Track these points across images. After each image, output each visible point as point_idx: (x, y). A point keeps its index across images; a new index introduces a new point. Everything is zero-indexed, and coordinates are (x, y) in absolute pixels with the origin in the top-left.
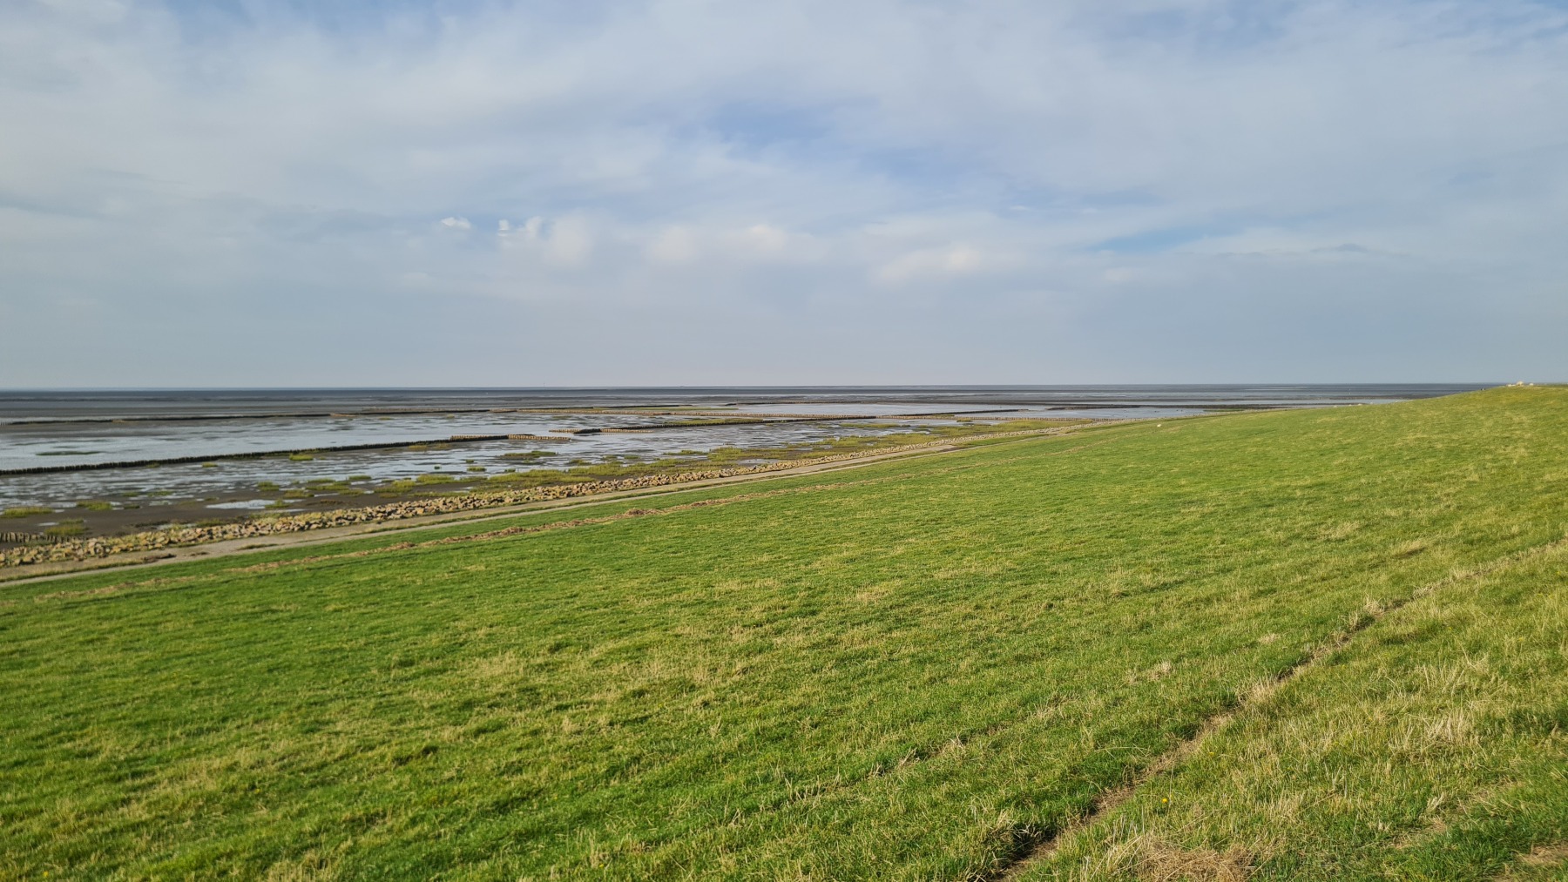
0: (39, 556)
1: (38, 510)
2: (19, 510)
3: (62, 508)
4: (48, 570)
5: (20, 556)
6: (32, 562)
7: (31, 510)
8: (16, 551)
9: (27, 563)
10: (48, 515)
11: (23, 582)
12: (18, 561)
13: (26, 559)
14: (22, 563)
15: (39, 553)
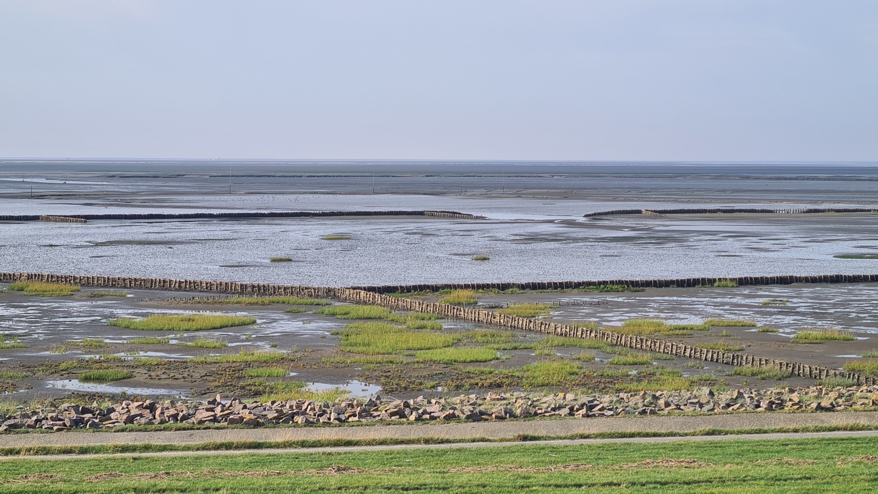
0: (840, 401)
1: (836, 335)
2: (814, 333)
3: (865, 335)
4: (851, 422)
5: (817, 397)
6: (831, 409)
7: (828, 334)
8: (813, 391)
9: (827, 410)
10: (848, 343)
11: (821, 435)
12: (814, 405)
13: (825, 403)
14: (819, 408)
15: (840, 396)
